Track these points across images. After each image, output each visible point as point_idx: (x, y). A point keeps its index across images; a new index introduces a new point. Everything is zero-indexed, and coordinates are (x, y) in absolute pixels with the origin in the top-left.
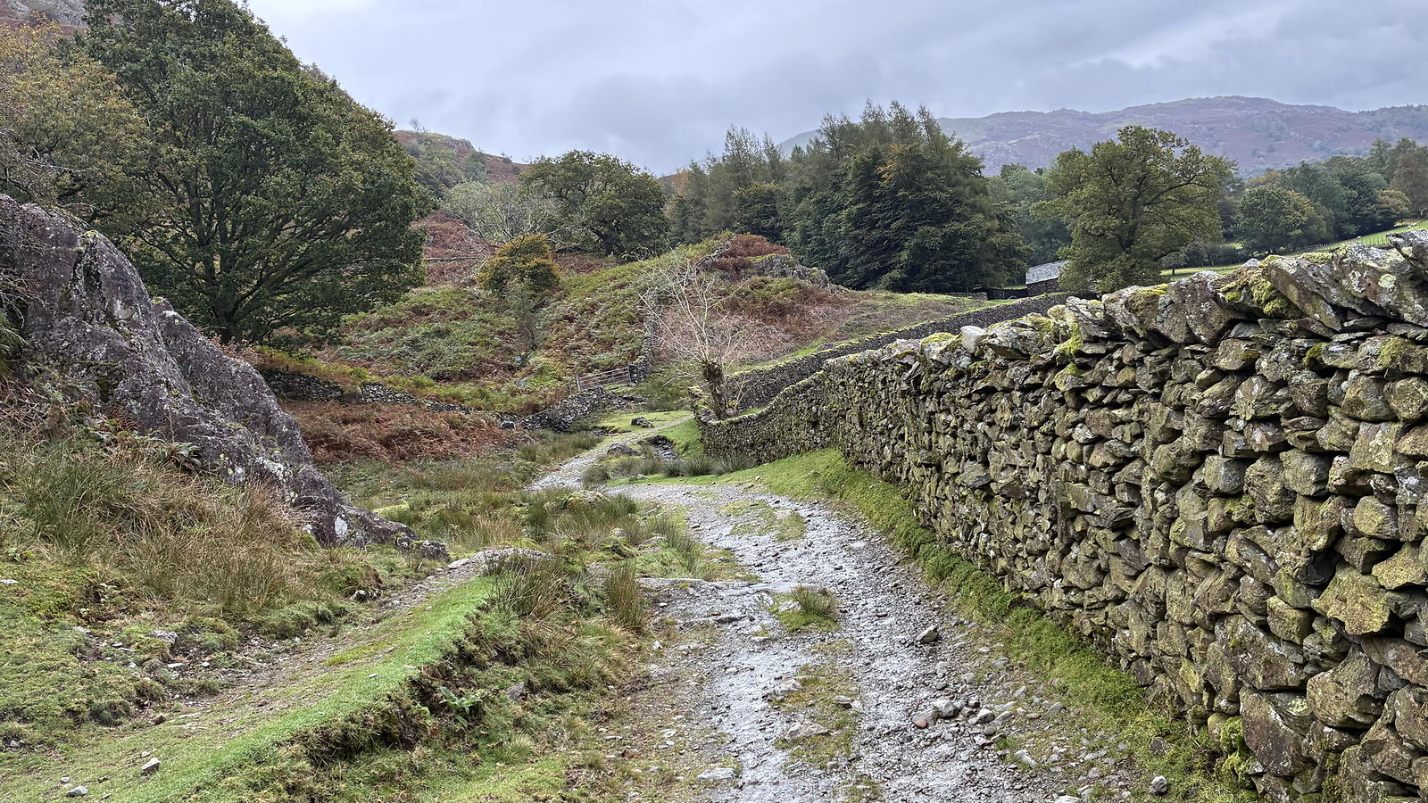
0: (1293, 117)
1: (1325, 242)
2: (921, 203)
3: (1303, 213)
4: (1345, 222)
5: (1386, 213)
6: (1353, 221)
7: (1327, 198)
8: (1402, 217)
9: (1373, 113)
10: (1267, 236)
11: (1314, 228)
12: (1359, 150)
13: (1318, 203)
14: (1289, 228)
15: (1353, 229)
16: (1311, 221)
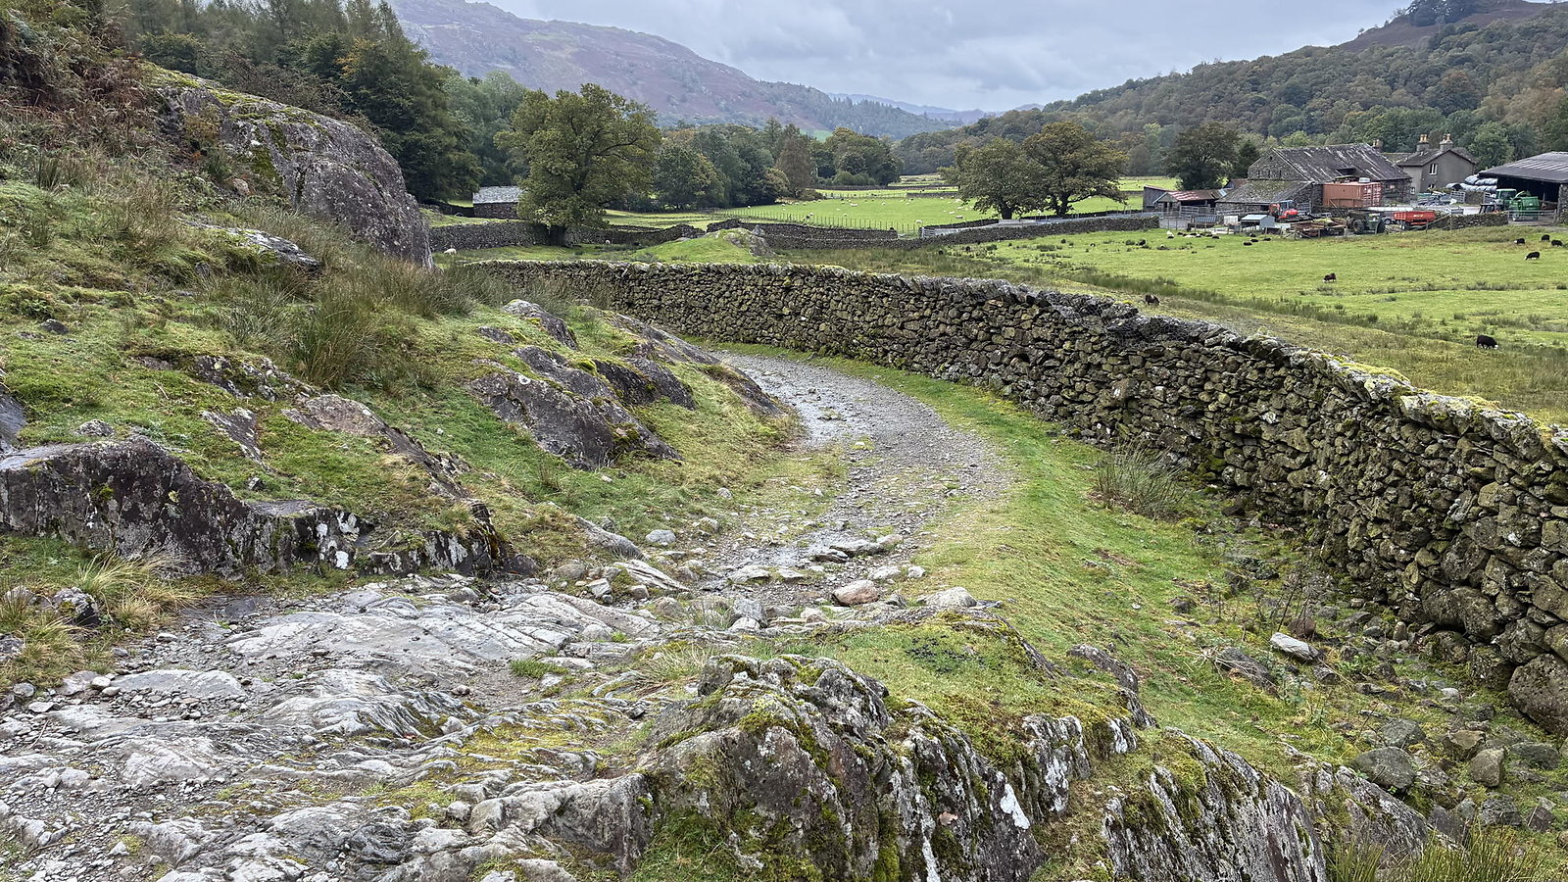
0: (707, 71)
1: (722, 206)
2: (383, 105)
3: (707, 176)
4: (739, 190)
5: (770, 189)
6: (745, 191)
7: (727, 166)
8: (782, 194)
9: (772, 85)
10: (678, 192)
11: (714, 192)
12: (756, 120)
13: (720, 170)
14: (696, 187)
15: (743, 197)
16: (713, 185)
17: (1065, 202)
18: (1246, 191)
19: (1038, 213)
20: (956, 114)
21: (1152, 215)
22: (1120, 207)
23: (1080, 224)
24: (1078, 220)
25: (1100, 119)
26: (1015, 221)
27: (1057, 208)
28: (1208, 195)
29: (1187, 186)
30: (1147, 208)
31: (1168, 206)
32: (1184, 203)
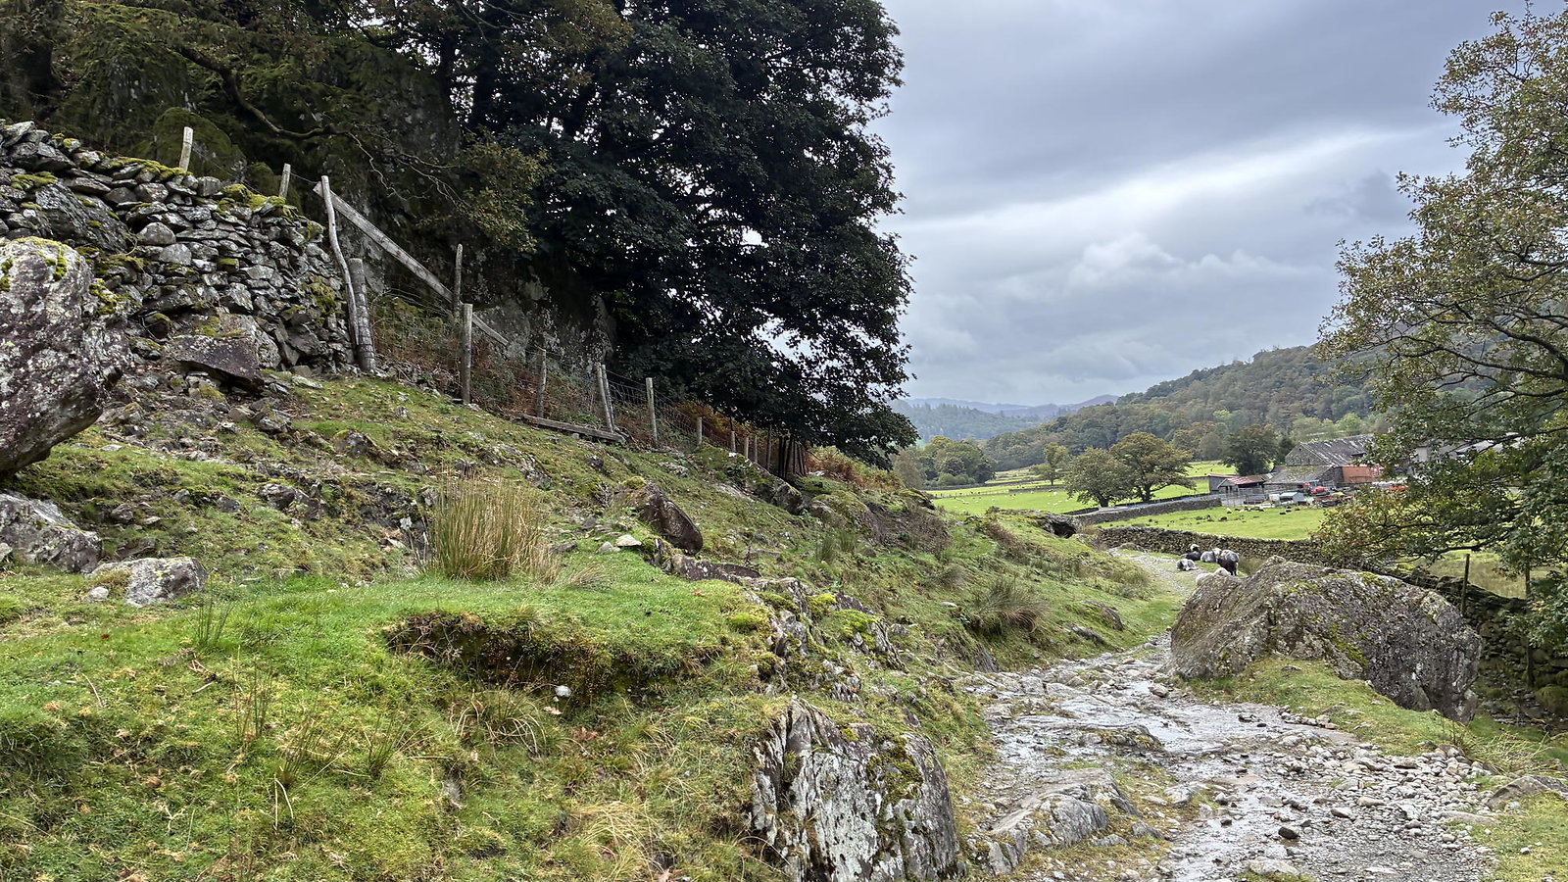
17: (1148, 491)
18: (1286, 476)
19: (1127, 501)
20: (1031, 410)
21: (1215, 497)
22: (1192, 492)
23: (1161, 508)
24: (1159, 504)
25: (1171, 409)
26: (1111, 508)
27: (1142, 496)
28: (1257, 478)
29: (1242, 473)
30: (1214, 491)
31: (1229, 489)
32: (1240, 486)
